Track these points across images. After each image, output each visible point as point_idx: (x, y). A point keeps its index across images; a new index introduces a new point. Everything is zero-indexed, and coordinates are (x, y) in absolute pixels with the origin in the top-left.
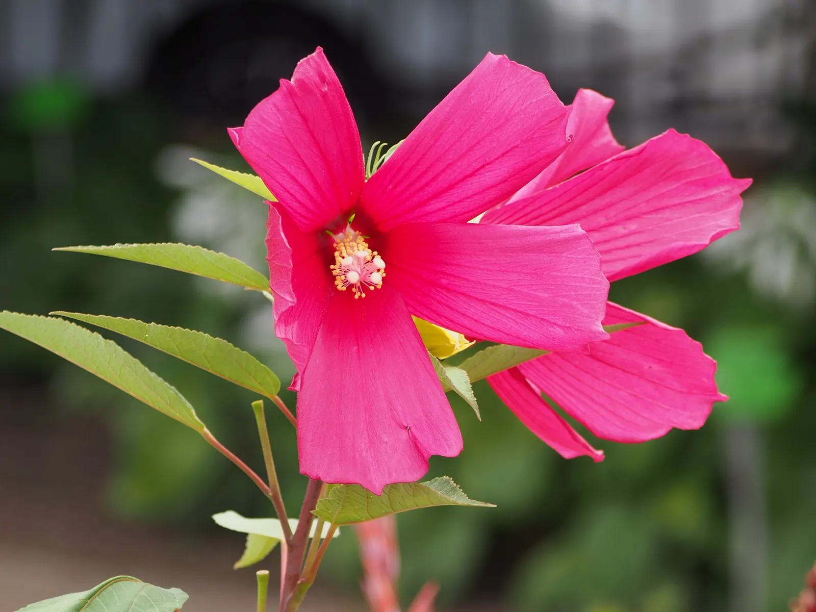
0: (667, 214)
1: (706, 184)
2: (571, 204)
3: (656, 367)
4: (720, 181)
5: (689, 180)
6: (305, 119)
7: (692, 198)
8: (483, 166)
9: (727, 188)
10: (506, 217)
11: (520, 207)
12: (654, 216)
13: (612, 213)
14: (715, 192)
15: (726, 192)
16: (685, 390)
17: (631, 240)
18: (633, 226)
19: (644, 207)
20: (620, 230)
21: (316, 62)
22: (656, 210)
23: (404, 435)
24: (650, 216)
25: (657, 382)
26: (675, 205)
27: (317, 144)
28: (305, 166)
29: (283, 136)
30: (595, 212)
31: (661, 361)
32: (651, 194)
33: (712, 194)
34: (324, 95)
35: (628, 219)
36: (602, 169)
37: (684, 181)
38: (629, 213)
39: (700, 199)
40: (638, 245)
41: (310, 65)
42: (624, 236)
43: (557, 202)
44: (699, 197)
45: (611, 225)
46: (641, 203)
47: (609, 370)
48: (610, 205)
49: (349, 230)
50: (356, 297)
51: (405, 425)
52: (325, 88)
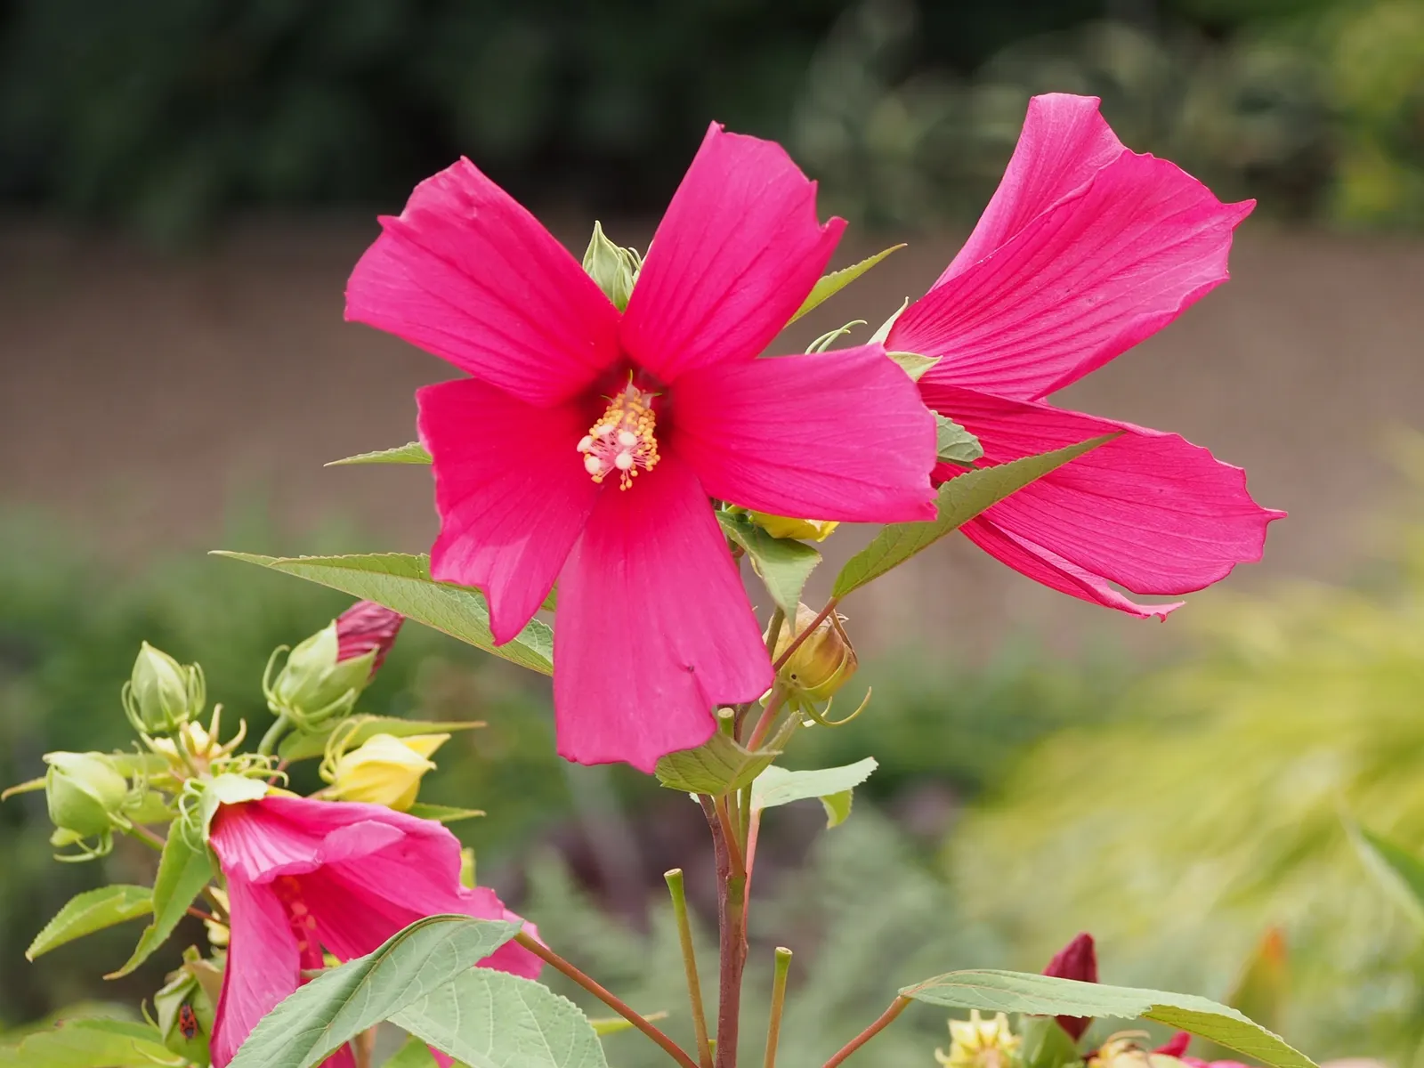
0: (1143, 270)
1: (1190, 219)
2: (1018, 278)
3: (1169, 490)
4: (1205, 212)
5: (1165, 217)
6: (450, 262)
7: (1175, 241)
8: (735, 283)
9: (1220, 219)
10: (930, 312)
11: (948, 294)
12: (1127, 276)
13: (1072, 280)
14: (1204, 227)
15: (1218, 224)
16: (1220, 513)
17: (1097, 317)
18: (1100, 296)
19: (1112, 266)
20: (1084, 304)
21: (452, 181)
22: (1129, 268)
23: (687, 679)
24: (1121, 277)
25: (1177, 509)
26: (1152, 256)
27: (489, 291)
28: (483, 324)
29: (421, 290)
30: (1051, 283)
31: (1171, 481)
32: (1119, 246)
33: (1200, 231)
34: (474, 224)
35: (1094, 286)
36: (1049, 222)
37: (1158, 220)
38: (1095, 277)
39: (1186, 242)
40: (1107, 322)
42: (1089, 312)
43: (999, 278)
44: (1182, 239)
45: (1073, 298)
46: (1108, 260)
47: (1109, 504)
48: (1069, 271)
49: (631, 389)
50: (623, 487)
51: (687, 665)
52: (475, 214)
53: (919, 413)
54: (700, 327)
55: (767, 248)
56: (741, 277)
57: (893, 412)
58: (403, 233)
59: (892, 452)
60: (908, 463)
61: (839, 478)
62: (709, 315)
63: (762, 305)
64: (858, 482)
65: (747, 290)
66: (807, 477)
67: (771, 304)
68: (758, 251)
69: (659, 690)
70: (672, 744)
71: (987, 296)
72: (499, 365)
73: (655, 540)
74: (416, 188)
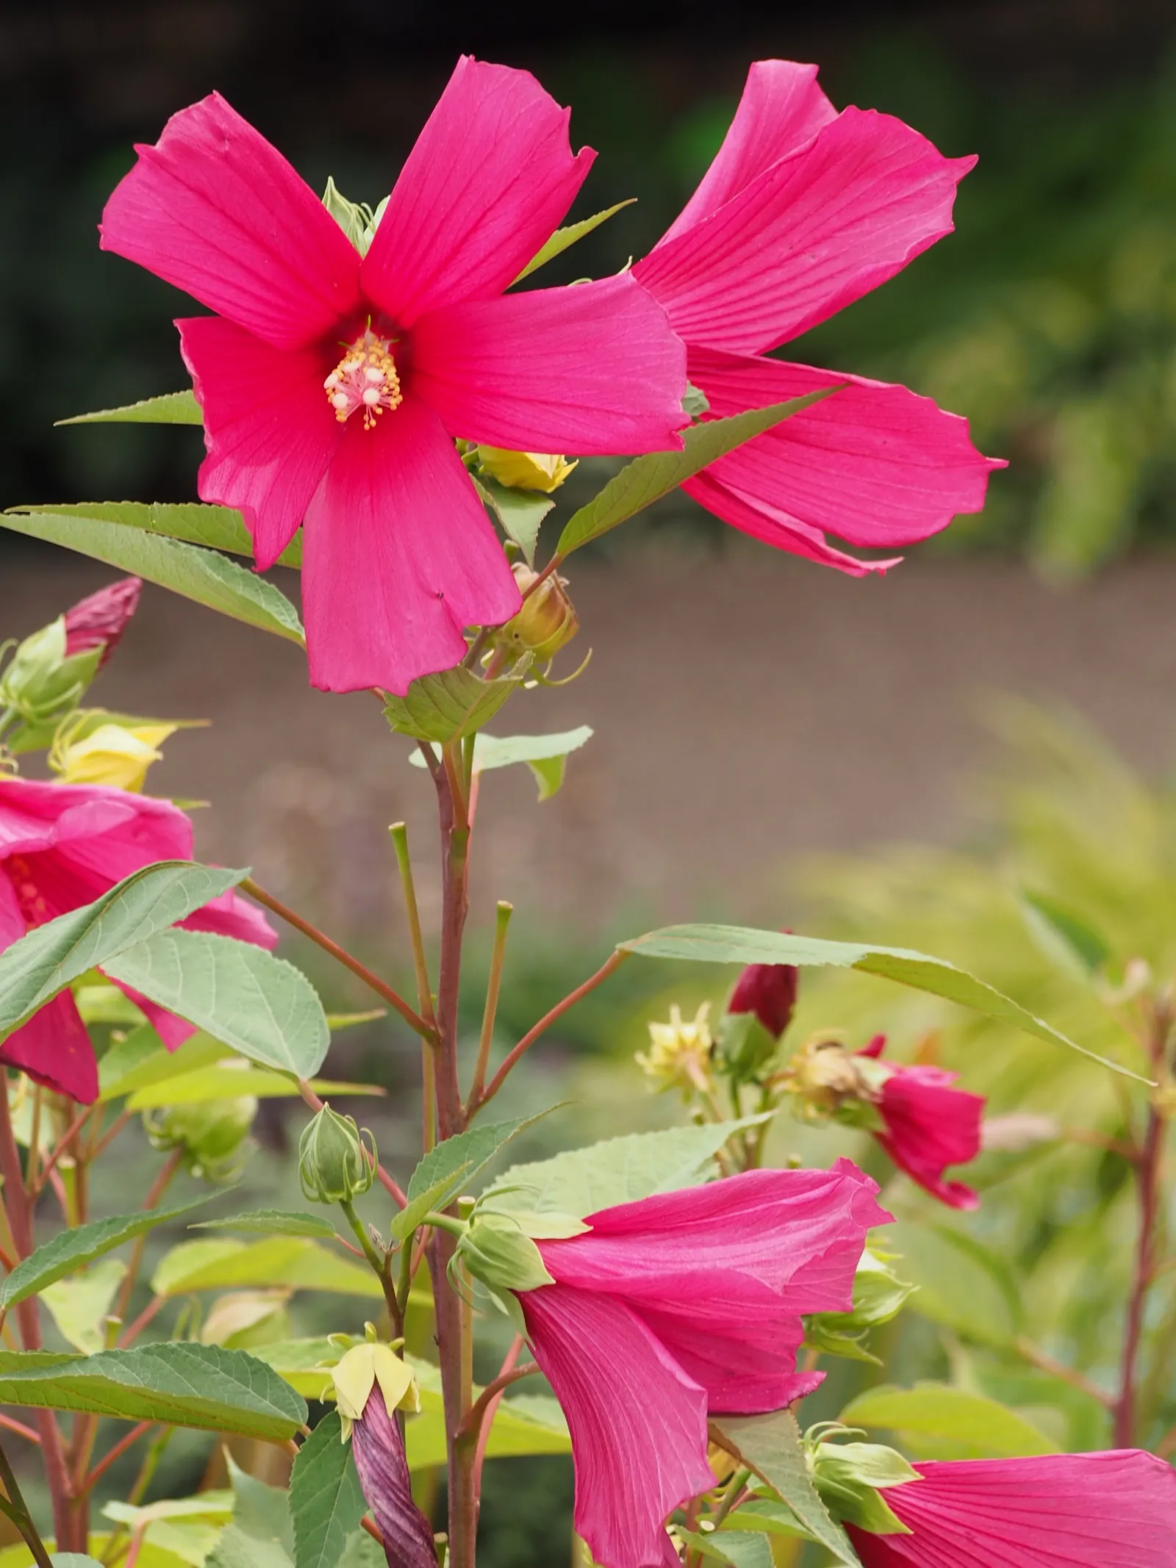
0: (867, 224)
1: (913, 174)
2: (740, 237)
3: (892, 442)
4: (930, 167)
5: (887, 172)
6: (203, 196)
7: (897, 197)
8: (484, 215)
9: (942, 174)
10: (653, 272)
11: (671, 253)
12: (851, 231)
13: (795, 237)
14: (928, 182)
15: (944, 179)
16: (942, 464)
17: (822, 272)
18: (823, 252)
19: (835, 222)
20: (807, 260)
21: (205, 113)
22: (852, 224)
23: (437, 606)
24: (843, 233)
25: (900, 460)
26: (876, 212)
27: (239, 226)
28: (232, 259)
29: (173, 223)
30: (774, 241)
31: (895, 432)
32: (842, 202)
33: (923, 186)
34: (226, 157)
35: (816, 243)
36: (772, 180)
37: (881, 176)
38: (818, 234)
39: (908, 197)
40: (831, 277)
41: (192, 118)
42: (813, 267)
43: (722, 237)
44: (906, 194)
45: (795, 255)
46: (832, 217)
47: (832, 456)
48: (791, 228)
49: (369, 335)
50: (367, 427)
51: (437, 592)
52: (226, 147)
53: (669, 341)
54: (444, 265)
55: (517, 179)
56: (489, 210)
57: (643, 341)
58: (158, 161)
59: (642, 381)
60: (659, 389)
61: (588, 408)
62: (457, 250)
63: (509, 238)
64: (607, 411)
65: (496, 222)
66: (555, 410)
67: (519, 237)
68: (509, 183)
69: (410, 618)
70: (424, 668)
71: (710, 255)
72: (247, 302)
73: (400, 476)
74: (171, 119)
